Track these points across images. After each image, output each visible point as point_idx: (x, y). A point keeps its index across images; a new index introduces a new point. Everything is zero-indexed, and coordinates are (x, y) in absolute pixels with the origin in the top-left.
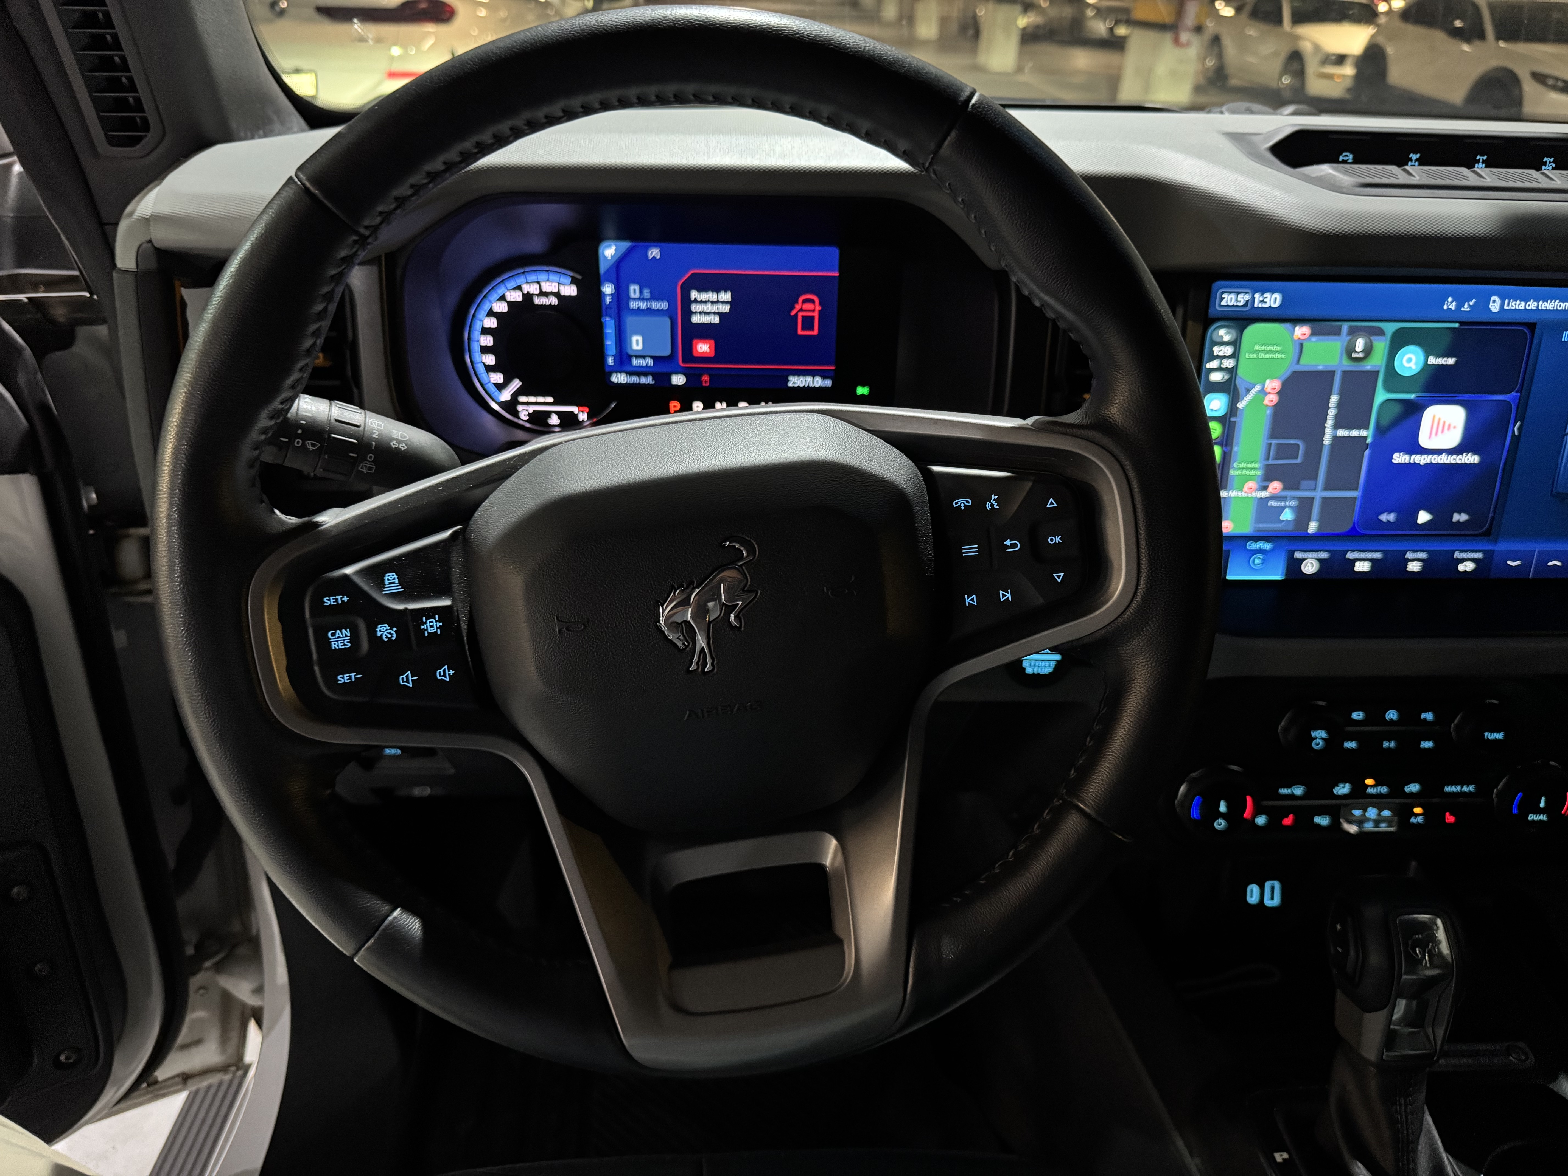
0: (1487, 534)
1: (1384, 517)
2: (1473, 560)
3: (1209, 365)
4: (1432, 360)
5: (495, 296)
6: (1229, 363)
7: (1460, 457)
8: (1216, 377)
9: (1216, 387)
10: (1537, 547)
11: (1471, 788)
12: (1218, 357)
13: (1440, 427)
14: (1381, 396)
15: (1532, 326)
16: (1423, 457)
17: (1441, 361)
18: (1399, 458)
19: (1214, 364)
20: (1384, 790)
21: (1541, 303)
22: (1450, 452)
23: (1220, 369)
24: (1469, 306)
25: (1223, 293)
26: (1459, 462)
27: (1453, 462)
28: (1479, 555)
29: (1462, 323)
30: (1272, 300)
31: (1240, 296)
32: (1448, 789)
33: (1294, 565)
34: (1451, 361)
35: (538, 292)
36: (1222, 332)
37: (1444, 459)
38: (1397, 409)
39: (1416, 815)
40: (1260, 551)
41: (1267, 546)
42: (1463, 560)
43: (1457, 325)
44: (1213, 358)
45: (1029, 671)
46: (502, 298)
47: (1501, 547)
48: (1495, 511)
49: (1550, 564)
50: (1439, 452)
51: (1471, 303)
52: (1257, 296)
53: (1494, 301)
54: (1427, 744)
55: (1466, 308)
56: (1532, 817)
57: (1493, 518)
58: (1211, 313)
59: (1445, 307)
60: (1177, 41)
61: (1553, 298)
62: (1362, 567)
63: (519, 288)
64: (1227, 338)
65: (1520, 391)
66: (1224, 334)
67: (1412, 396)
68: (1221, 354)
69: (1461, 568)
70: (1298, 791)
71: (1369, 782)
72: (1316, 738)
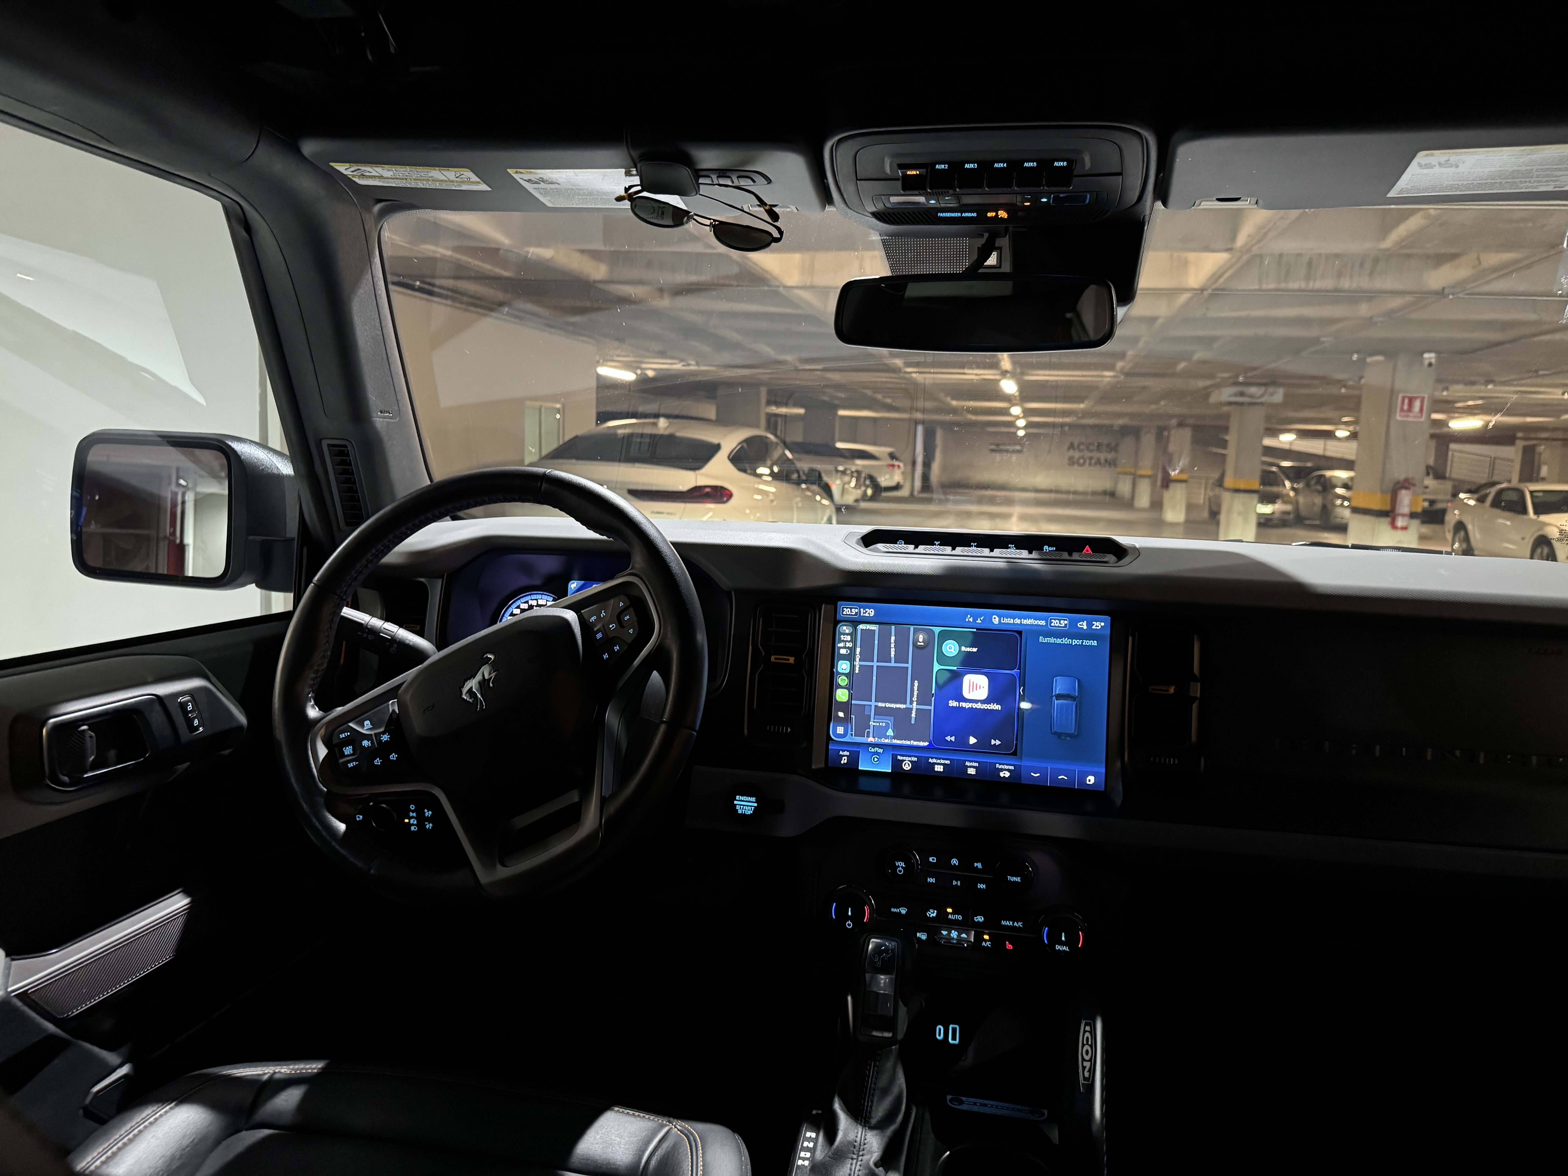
0: (1014, 754)
1: (948, 738)
2: (1009, 770)
3: (839, 645)
4: (963, 649)
5: (515, 605)
6: (849, 645)
7: (989, 705)
8: (843, 651)
9: (844, 657)
10: (1049, 766)
11: (1019, 924)
12: (843, 641)
13: (974, 687)
14: (937, 667)
15: (1020, 633)
16: (967, 704)
17: (969, 649)
18: (953, 703)
19: (841, 645)
20: (960, 917)
21: (1022, 620)
22: (983, 702)
23: (845, 647)
24: (980, 620)
25: (843, 608)
26: (989, 708)
27: (986, 708)
28: (1012, 768)
29: (977, 629)
30: (870, 612)
31: (853, 610)
32: (1003, 923)
33: (897, 764)
34: (975, 650)
35: (536, 604)
36: (845, 628)
37: (979, 706)
38: (947, 675)
39: (986, 941)
40: (876, 753)
41: (881, 751)
42: (1002, 770)
43: (975, 630)
44: (841, 641)
45: (740, 812)
46: (518, 607)
47: (1025, 763)
48: (1017, 741)
49: (1059, 777)
50: (976, 701)
51: (982, 619)
52: (862, 610)
53: (995, 618)
54: (982, 886)
55: (979, 621)
56: (1058, 947)
57: (1016, 744)
58: (838, 618)
59: (967, 620)
60: (1394, 526)
61: (1029, 618)
62: (939, 768)
63: (527, 602)
64: (847, 631)
65: (1019, 669)
66: (846, 629)
67: (955, 668)
68: (845, 639)
69: (1002, 774)
70: (903, 911)
71: (949, 910)
72: (899, 866)
